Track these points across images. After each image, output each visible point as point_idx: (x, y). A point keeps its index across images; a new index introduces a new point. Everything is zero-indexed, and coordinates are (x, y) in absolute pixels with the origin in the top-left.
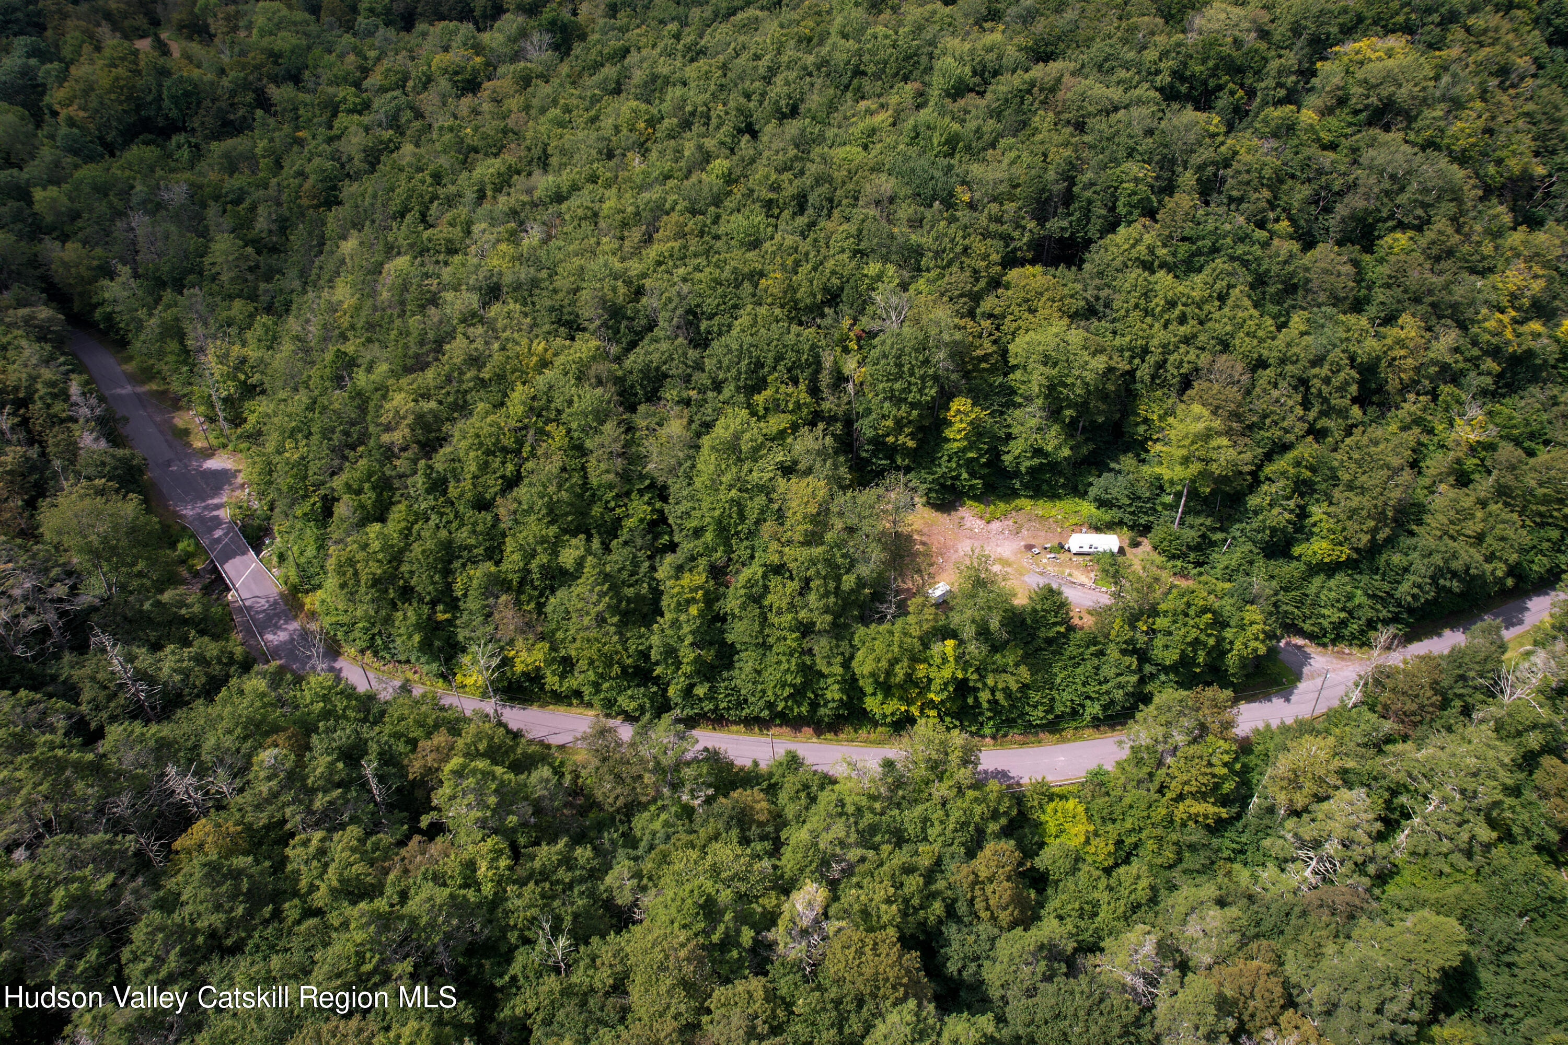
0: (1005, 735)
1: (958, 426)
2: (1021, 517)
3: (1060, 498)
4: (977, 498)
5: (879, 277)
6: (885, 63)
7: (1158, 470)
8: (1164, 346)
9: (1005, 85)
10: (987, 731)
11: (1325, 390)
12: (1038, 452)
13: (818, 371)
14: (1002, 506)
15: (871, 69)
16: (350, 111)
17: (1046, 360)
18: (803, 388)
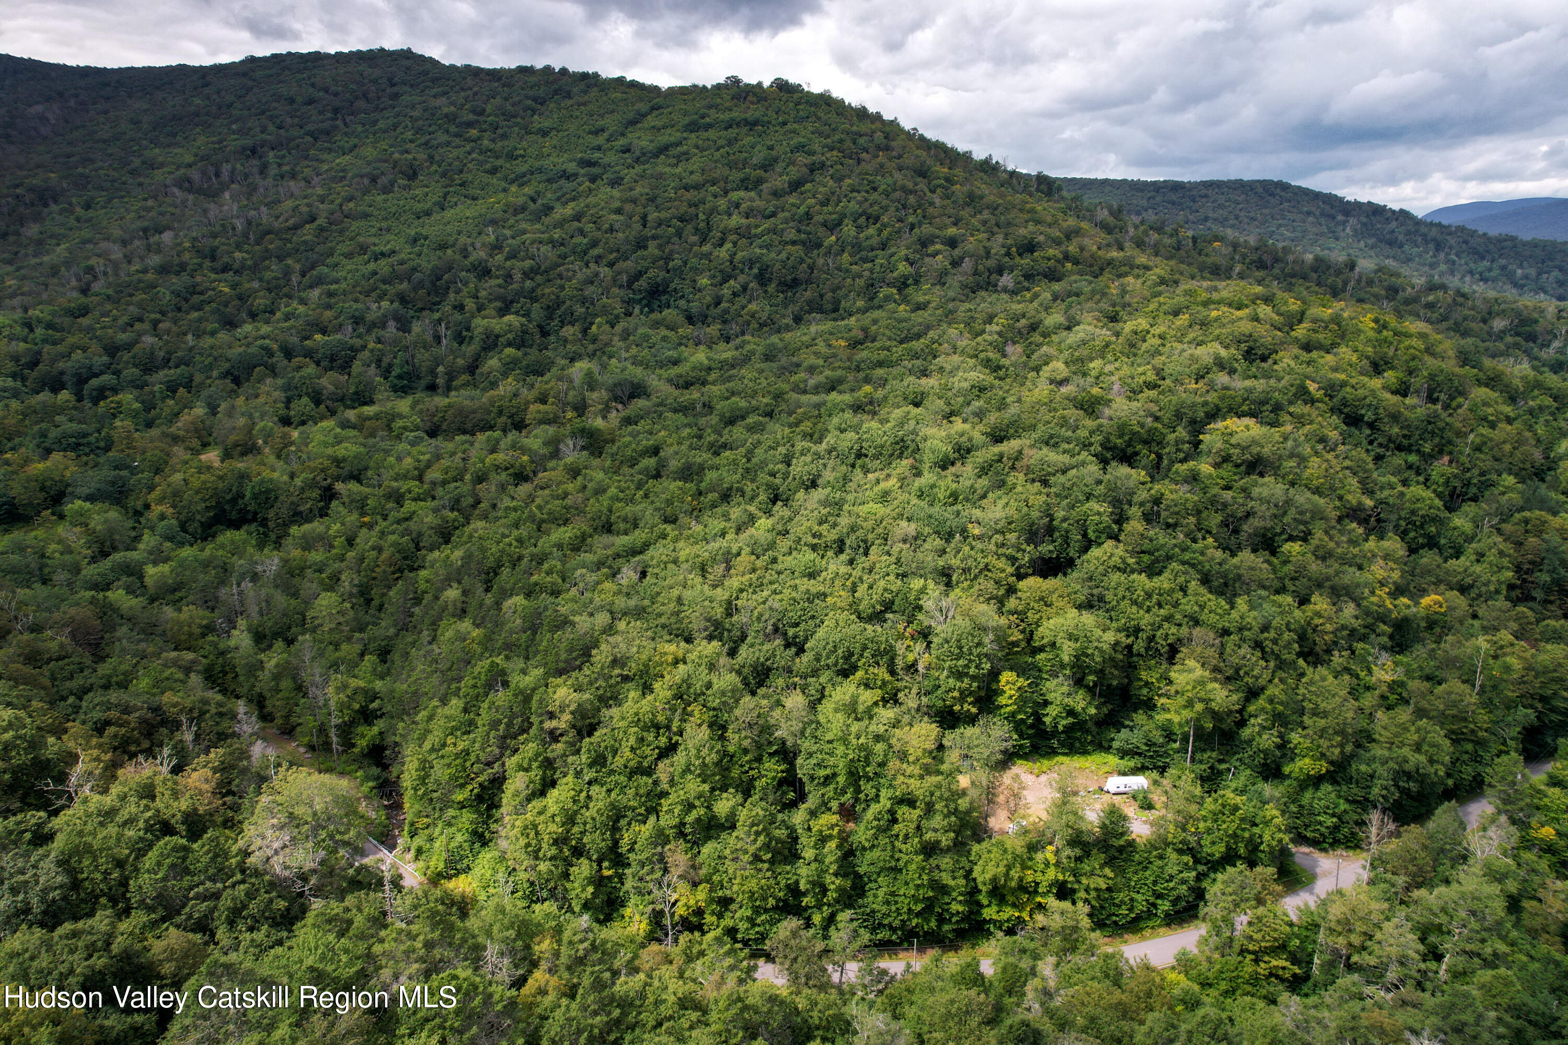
1: (1009, 693)
2: (1064, 770)
3: (1090, 753)
4: (1025, 757)
5: (923, 590)
6: (882, 447)
7: (1168, 716)
8: (1152, 625)
9: (980, 457)
11: (1276, 648)
12: (1071, 713)
13: (894, 657)
14: (1046, 762)
15: (870, 452)
16: (415, 500)
17: (1071, 637)
18: (883, 670)
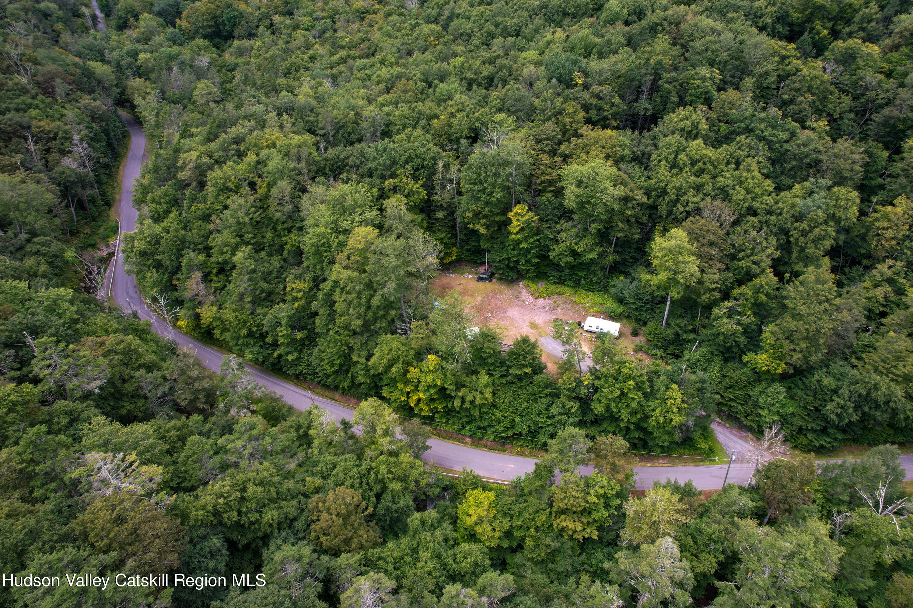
0: (480, 439)
1: (516, 223)
2: (560, 300)
5: (501, 123)
10: (467, 432)
13: (434, 173)
18: (421, 182)
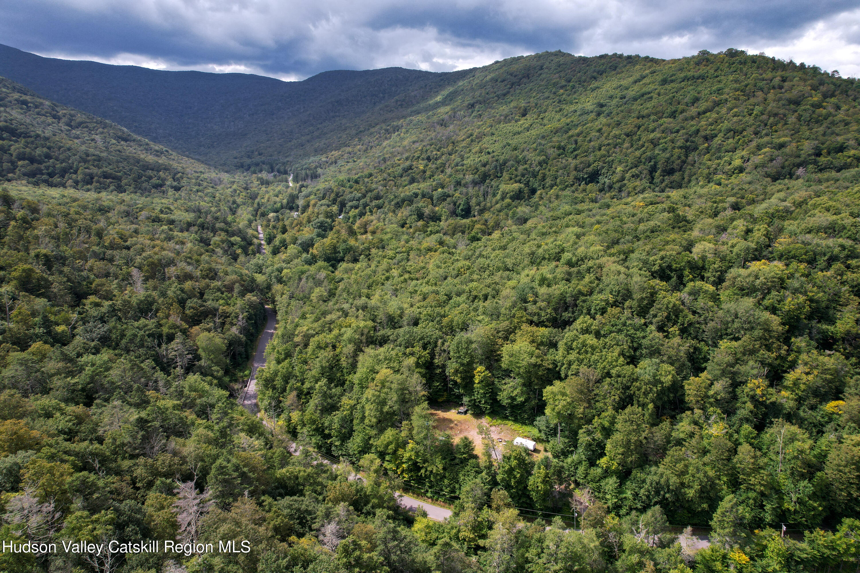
0: (437, 500)
1: (477, 377)
2: (504, 428)
3: (526, 425)
4: (491, 415)
10: (429, 494)
12: (511, 398)
13: (436, 346)
15: (547, 256)
18: (427, 351)
